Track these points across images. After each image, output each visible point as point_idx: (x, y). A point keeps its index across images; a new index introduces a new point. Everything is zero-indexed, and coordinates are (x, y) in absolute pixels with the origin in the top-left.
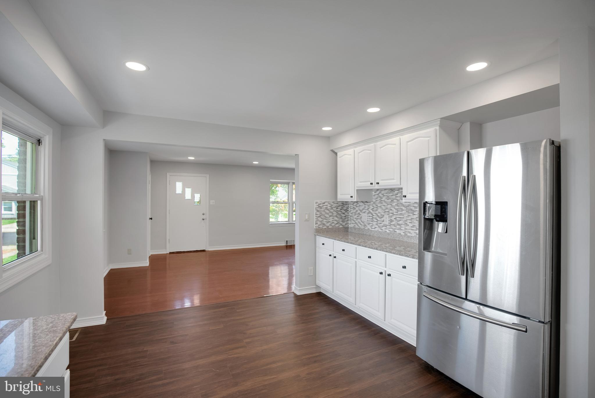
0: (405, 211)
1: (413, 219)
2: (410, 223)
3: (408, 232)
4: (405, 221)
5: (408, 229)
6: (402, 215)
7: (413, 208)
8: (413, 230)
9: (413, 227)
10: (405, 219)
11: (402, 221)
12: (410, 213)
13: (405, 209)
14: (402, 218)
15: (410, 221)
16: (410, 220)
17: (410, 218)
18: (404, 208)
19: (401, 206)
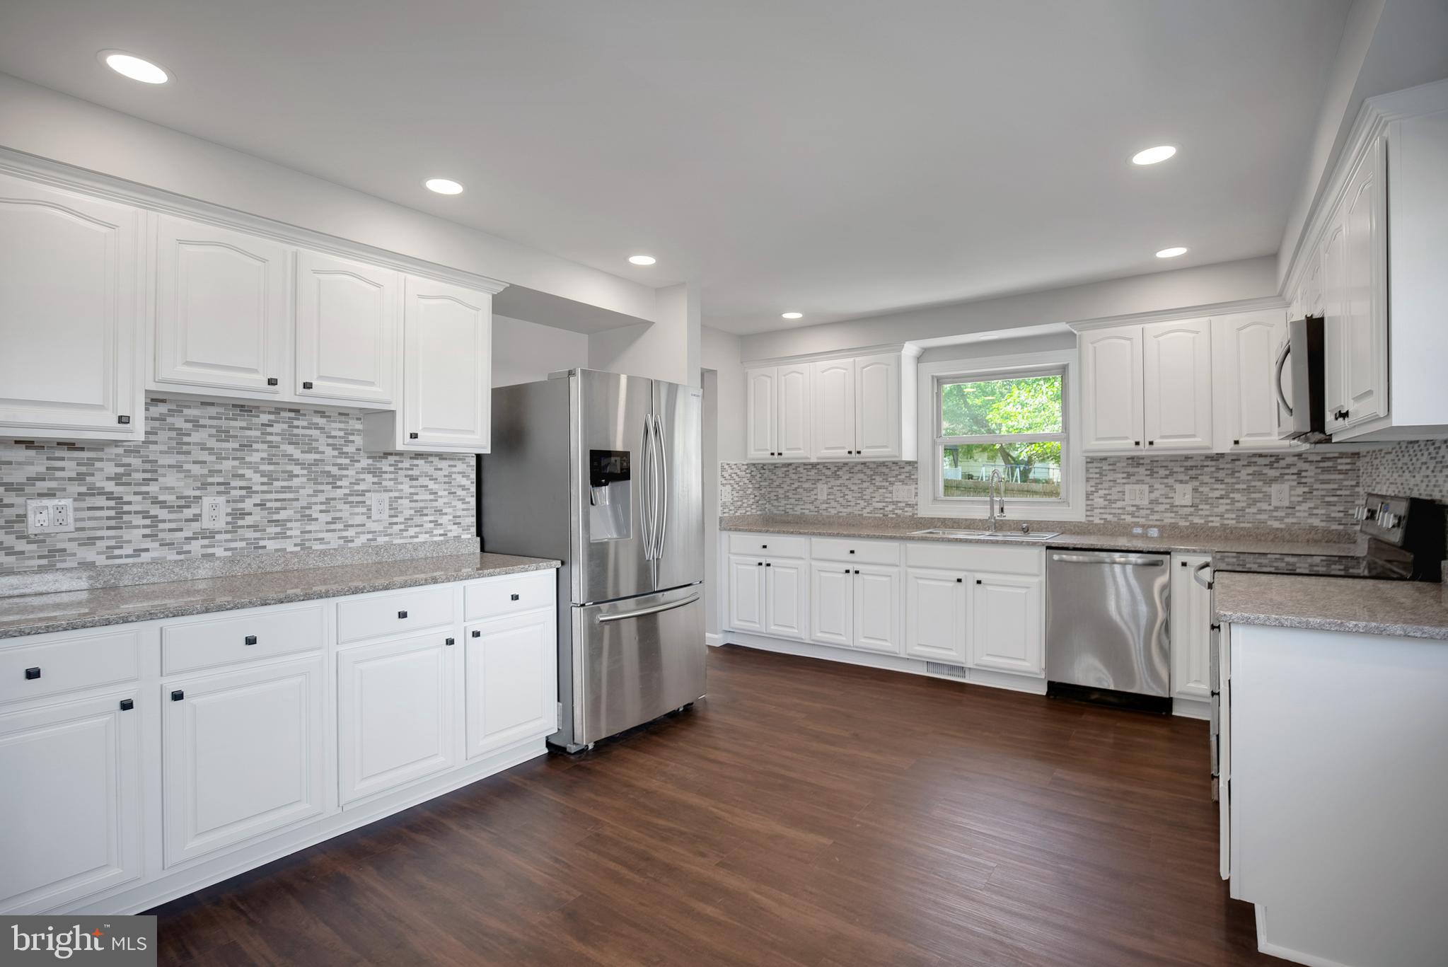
0: (304, 479)
1: (334, 499)
2: (321, 511)
3: (315, 540)
4: (302, 508)
5: (316, 531)
6: (290, 492)
7: (334, 470)
8: (334, 531)
9: (335, 523)
10: (303, 503)
11: (291, 509)
12: (322, 484)
13: (305, 472)
14: (290, 500)
15: (323, 507)
16: (322, 503)
17: (321, 498)
18: (297, 470)
19: (286, 464)
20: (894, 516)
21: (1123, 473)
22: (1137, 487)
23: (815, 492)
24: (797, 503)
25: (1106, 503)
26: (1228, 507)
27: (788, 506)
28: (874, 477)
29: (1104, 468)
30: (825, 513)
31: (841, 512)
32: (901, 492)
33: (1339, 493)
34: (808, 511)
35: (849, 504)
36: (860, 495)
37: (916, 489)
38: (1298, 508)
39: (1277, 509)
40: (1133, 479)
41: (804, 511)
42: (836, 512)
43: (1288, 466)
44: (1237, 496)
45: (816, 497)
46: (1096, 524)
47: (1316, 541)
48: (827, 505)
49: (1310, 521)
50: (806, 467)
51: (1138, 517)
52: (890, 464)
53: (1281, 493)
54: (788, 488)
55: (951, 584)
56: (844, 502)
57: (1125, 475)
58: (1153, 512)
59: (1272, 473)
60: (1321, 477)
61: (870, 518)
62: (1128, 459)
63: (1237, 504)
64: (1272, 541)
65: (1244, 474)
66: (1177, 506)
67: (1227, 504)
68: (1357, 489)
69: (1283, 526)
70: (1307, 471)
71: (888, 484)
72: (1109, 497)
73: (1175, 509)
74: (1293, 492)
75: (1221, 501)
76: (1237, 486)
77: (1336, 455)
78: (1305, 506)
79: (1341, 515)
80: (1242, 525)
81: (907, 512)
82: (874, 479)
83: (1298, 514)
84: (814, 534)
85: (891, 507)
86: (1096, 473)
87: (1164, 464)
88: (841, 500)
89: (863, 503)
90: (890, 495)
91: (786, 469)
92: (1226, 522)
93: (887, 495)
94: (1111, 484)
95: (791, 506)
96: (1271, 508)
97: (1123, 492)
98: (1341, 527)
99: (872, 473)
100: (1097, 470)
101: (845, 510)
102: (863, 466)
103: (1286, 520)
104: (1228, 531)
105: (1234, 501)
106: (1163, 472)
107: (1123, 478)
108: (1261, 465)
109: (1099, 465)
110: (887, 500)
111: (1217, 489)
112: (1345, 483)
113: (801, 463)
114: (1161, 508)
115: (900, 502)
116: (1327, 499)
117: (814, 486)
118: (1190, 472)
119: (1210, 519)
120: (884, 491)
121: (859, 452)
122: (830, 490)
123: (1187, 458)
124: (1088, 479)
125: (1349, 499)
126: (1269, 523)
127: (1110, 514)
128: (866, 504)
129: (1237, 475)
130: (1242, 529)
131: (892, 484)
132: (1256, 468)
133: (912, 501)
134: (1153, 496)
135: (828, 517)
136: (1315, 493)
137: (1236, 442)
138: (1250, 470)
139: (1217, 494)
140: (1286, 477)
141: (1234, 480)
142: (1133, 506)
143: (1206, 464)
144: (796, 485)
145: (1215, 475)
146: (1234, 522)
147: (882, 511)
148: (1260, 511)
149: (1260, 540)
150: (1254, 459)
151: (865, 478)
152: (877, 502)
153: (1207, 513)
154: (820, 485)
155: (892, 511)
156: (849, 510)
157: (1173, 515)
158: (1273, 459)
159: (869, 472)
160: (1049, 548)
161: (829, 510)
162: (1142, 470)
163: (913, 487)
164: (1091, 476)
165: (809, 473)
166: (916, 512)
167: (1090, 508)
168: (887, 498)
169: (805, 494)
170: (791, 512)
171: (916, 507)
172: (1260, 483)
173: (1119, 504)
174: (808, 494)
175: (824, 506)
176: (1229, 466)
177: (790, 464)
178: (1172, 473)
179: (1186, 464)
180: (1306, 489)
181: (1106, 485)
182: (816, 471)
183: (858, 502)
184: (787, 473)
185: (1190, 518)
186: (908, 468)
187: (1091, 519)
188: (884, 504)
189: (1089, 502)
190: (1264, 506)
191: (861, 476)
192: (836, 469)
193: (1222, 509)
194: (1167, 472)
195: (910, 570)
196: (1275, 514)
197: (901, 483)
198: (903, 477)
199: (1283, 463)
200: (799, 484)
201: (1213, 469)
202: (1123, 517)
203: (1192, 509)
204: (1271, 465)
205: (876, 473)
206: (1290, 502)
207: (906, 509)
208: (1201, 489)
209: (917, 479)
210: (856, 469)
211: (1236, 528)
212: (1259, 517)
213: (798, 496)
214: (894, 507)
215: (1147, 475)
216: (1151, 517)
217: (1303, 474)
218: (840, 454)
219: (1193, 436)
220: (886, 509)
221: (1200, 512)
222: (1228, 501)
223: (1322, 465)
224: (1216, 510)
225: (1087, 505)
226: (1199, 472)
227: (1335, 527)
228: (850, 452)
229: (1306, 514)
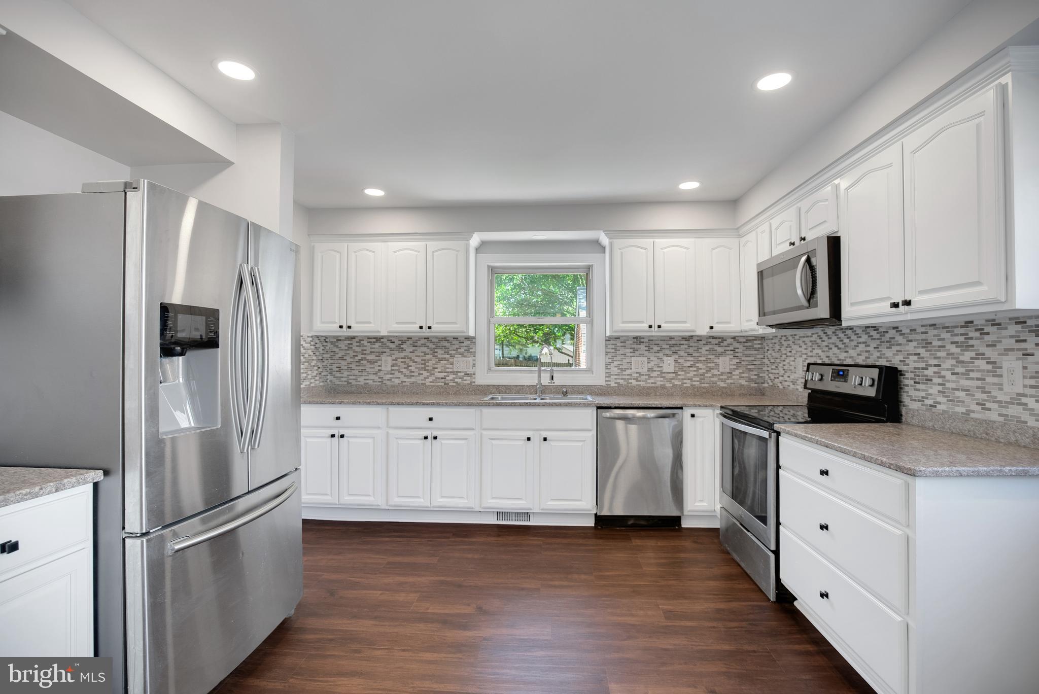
20: (455, 384)
21: (630, 348)
22: (640, 359)
23: (379, 363)
24: (361, 374)
25: (619, 371)
26: (695, 373)
27: (351, 377)
28: (436, 350)
29: (618, 345)
30: (388, 383)
31: (405, 382)
32: (460, 364)
33: (755, 363)
34: (372, 381)
35: (413, 374)
36: (423, 366)
37: (474, 360)
38: (734, 373)
39: (722, 374)
40: (637, 353)
41: (367, 381)
42: (400, 382)
43: (728, 346)
44: (700, 365)
45: (380, 368)
46: (613, 387)
47: (744, 395)
48: (391, 376)
49: (740, 381)
50: (370, 340)
51: (640, 381)
52: (451, 339)
53: (725, 363)
54: (352, 360)
55: (521, 443)
56: (408, 373)
57: (632, 350)
58: (650, 377)
59: (720, 350)
60: (746, 352)
61: (433, 386)
62: (634, 338)
63: (700, 371)
64: (721, 395)
65: (704, 350)
66: (665, 373)
67: (694, 371)
68: (764, 360)
69: (725, 385)
70: (738, 348)
71: (448, 356)
72: (621, 367)
73: (663, 375)
74: (731, 363)
75: (691, 369)
76: (700, 359)
77: (754, 338)
78: (737, 372)
79: (756, 377)
80: (703, 385)
81: (466, 380)
82: (437, 352)
83: (734, 377)
84: (392, 404)
85: (451, 377)
86: (612, 349)
87: (657, 342)
88: (405, 371)
89: (425, 374)
90: (451, 366)
91: (349, 342)
92: (694, 383)
93: (448, 366)
94: (623, 357)
95: (354, 377)
96: (719, 373)
97: (630, 363)
98: (756, 385)
99: (434, 346)
100: (613, 347)
101: (409, 380)
102: (426, 340)
103: (728, 381)
104: (696, 390)
105: (698, 369)
106: (656, 348)
107: (631, 352)
108: (713, 344)
109: (614, 343)
110: (448, 370)
111: (689, 361)
112: (758, 356)
113: (365, 337)
114: (655, 374)
115: (460, 372)
116: (749, 367)
117: (377, 358)
118: (673, 348)
119: (685, 381)
120: (446, 362)
121: (430, 328)
122: (394, 362)
123: (671, 338)
124: (607, 353)
125: (760, 367)
126: (718, 383)
127: (621, 379)
128: (428, 374)
129: (700, 350)
130: (704, 388)
131: (452, 356)
132: (711, 346)
133: (470, 371)
134: (650, 365)
135: (392, 386)
136: (743, 363)
137: (711, 328)
138: (707, 347)
139: (689, 364)
140: (727, 352)
141: (698, 354)
142: (637, 373)
143: (682, 342)
144: (360, 357)
145: (688, 351)
146: (698, 383)
147: (443, 380)
148: (714, 375)
149: (714, 396)
150: (710, 340)
151: (428, 351)
152: (439, 372)
153: (683, 377)
154: (383, 357)
155: (453, 380)
156: (413, 379)
157: (662, 379)
158: (720, 340)
159: (431, 346)
160: (598, 408)
161: (393, 380)
162: (643, 347)
163: (471, 359)
164: (609, 350)
165: (374, 346)
166: (474, 380)
167: (609, 375)
168: (448, 368)
169: (369, 365)
170: (354, 382)
171: (473, 376)
172: (713, 357)
173: (628, 372)
174: (372, 366)
175: (389, 376)
176: (695, 344)
177: (354, 338)
178: (662, 349)
179: (670, 342)
180: (738, 361)
181: (619, 357)
182: (380, 344)
183: (421, 372)
184: (351, 346)
185: (673, 381)
186: (467, 343)
187: (609, 383)
188: (446, 374)
189: (607, 371)
190: (716, 372)
191: (425, 349)
192: (400, 342)
193: (691, 374)
194: (659, 349)
195: (484, 433)
196: (721, 377)
197: (460, 356)
198: (462, 350)
199: (725, 343)
200: (363, 356)
201: (686, 346)
202: (630, 381)
203: (674, 375)
204: (718, 344)
205: (437, 347)
206: (730, 369)
207: (465, 378)
208: (679, 361)
209: (475, 352)
210: (419, 343)
211: (700, 387)
212: (712, 379)
213: (361, 368)
214: (454, 376)
215: (646, 350)
216: (648, 381)
217: (737, 350)
218: (411, 329)
219: (685, 322)
220: (447, 378)
221: (679, 377)
222: (695, 369)
223: (746, 344)
224: (688, 375)
225: (606, 373)
226: (678, 348)
227: (753, 385)
228: (421, 327)
229: (738, 377)
